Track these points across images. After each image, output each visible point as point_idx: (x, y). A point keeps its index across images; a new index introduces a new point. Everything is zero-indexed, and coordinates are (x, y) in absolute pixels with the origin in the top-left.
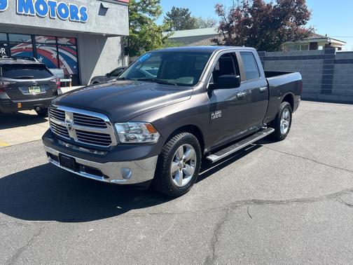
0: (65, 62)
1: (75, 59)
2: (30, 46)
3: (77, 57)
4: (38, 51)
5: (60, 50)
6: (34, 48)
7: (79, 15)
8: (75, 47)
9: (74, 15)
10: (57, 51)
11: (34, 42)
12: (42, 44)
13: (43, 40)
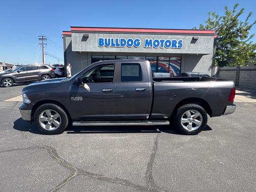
0: (172, 70)
1: (179, 68)
2: (156, 62)
3: (180, 67)
4: (159, 64)
5: (170, 63)
6: (157, 63)
7: (177, 45)
8: (180, 62)
9: (174, 45)
10: (169, 64)
11: (158, 60)
12: (162, 61)
13: (162, 58)
